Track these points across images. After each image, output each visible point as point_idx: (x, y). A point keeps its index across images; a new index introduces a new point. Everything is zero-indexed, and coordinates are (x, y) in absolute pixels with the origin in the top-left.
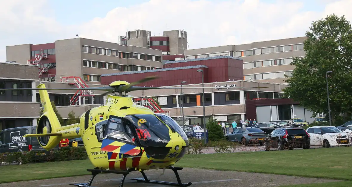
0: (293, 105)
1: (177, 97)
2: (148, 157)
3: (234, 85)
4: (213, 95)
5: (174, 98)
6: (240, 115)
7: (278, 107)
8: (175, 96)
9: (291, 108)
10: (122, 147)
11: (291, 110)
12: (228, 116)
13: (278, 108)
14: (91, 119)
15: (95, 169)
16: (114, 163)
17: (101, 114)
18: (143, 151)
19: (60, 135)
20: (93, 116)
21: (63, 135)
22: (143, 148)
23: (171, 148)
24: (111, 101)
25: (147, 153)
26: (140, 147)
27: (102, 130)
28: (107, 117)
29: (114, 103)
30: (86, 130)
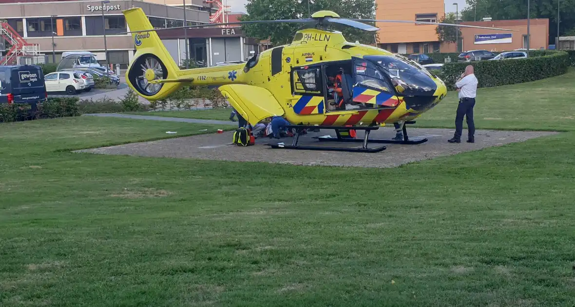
0: (210, 39)
1: (24, 21)
2: (408, 108)
3: (118, 6)
4: (83, 20)
5: (18, 23)
6: (128, 52)
7: (188, 41)
8: (21, 20)
9: (207, 42)
10: (377, 96)
11: (207, 45)
12: (108, 53)
13: (188, 43)
14: (288, 60)
15: (298, 124)
16: (338, 117)
17: (309, 54)
18: (402, 101)
19: (189, 81)
20: (291, 57)
21: (196, 81)
22: (401, 98)
23: (437, 97)
24: (318, 38)
25: (407, 104)
26: (397, 97)
27: (314, 75)
28: (321, 59)
29: (323, 40)
30: (275, 75)
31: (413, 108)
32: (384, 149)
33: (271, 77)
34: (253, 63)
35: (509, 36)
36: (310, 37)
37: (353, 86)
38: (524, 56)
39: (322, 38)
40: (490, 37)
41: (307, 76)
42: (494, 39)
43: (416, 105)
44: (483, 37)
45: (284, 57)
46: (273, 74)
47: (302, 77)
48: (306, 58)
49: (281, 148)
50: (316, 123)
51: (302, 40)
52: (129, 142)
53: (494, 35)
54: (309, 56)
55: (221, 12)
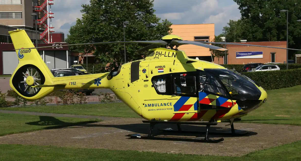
0: (44, 52)
2: (239, 109)
10: (217, 99)
14: (144, 71)
15: (152, 120)
16: (183, 115)
17: (160, 67)
18: (235, 103)
19: (63, 86)
20: (146, 68)
21: (68, 86)
22: (234, 101)
23: (261, 100)
24: (167, 55)
25: (239, 105)
26: (231, 100)
27: (165, 83)
28: (170, 71)
29: (171, 56)
30: (133, 82)
31: (243, 109)
32: (222, 140)
33: (130, 84)
34: (115, 73)
35: (261, 53)
36: (161, 54)
37: (199, 92)
38: (276, 68)
39: (171, 55)
40: (247, 53)
41: (159, 83)
42: (250, 55)
43: (246, 106)
44: (242, 54)
45: (141, 69)
46: (132, 81)
47: (156, 84)
48: (159, 69)
49: (138, 138)
50: (166, 119)
51: (154, 55)
52: (13, 133)
53: (250, 53)
54: (160, 68)
55: (46, 32)
